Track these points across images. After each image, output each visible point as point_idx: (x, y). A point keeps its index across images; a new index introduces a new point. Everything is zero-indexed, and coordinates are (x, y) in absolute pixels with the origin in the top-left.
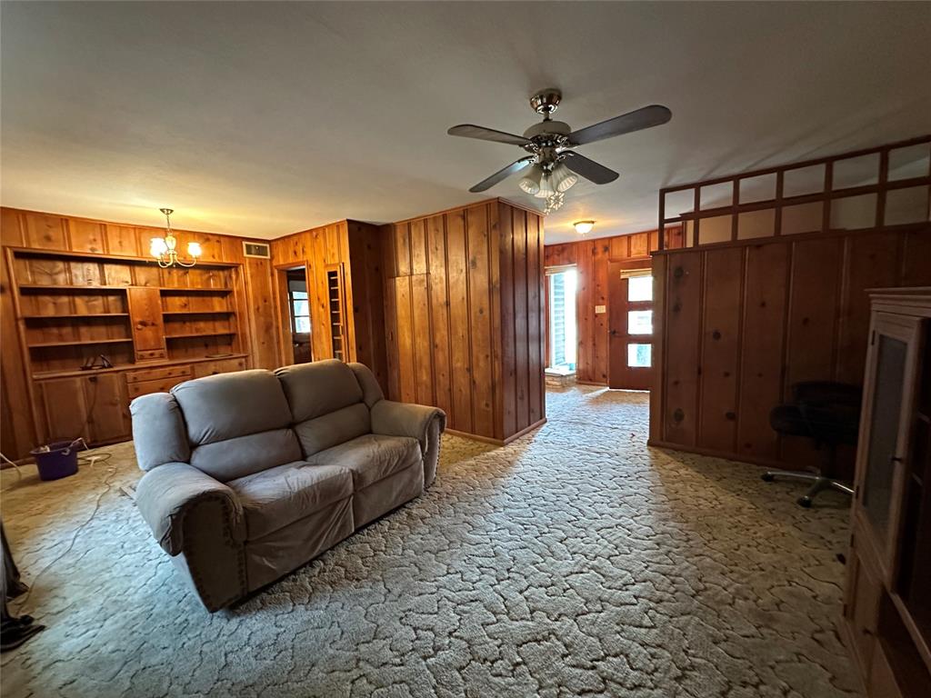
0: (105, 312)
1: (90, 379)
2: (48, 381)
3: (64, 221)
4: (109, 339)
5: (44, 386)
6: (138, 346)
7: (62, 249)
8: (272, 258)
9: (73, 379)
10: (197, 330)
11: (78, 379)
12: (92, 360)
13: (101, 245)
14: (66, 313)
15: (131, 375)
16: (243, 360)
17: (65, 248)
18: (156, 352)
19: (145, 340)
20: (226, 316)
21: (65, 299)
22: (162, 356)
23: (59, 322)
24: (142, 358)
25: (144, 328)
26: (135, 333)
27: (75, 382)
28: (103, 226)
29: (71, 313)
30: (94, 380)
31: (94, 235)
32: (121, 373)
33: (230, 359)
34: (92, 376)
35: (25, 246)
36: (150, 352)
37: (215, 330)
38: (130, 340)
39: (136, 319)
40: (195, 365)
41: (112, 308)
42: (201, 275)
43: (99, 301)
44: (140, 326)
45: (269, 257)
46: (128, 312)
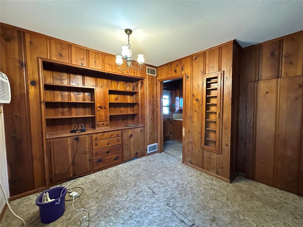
0: (83, 101)
1: (75, 139)
2: (53, 140)
3: (70, 46)
4: (84, 115)
5: (51, 142)
6: (97, 119)
7: (68, 62)
8: (157, 76)
9: (67, 138)
10: (121, 112)
11: (69, 139)
12: (76, 127)
13: (86, 62)
14: (66, 100)
15: (94, 136)
16: (143, 128)
17: (69, 62)
18: (105, 123)
19: (100, 116)
20: (132, 105)
21: (66, 93)
22: (107, 125)
23: (62, 105)
24: (99, 126)
25: (101, 110)
26: (97, 113)
27: (67, 140)
28: (88, 51)
29: (69, 101)
30: (77, 139)
31: (83, 56)
32: (90, 135)
33: (137, 127)
34: (76, 137)
35: (49, 58)
36: (102, 123)
37: (127, 112)
38: (94, 116)
39: (97, 105)
40: (123, 131)
41: (87, 98)
42: (124, 84)
43: (81, 95)
44: (99, 109)
45: (156, 76)
46: (94, 101)
